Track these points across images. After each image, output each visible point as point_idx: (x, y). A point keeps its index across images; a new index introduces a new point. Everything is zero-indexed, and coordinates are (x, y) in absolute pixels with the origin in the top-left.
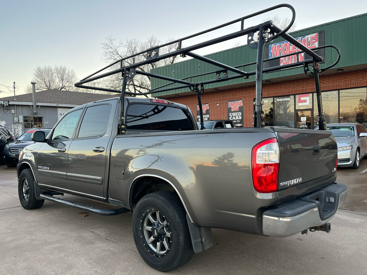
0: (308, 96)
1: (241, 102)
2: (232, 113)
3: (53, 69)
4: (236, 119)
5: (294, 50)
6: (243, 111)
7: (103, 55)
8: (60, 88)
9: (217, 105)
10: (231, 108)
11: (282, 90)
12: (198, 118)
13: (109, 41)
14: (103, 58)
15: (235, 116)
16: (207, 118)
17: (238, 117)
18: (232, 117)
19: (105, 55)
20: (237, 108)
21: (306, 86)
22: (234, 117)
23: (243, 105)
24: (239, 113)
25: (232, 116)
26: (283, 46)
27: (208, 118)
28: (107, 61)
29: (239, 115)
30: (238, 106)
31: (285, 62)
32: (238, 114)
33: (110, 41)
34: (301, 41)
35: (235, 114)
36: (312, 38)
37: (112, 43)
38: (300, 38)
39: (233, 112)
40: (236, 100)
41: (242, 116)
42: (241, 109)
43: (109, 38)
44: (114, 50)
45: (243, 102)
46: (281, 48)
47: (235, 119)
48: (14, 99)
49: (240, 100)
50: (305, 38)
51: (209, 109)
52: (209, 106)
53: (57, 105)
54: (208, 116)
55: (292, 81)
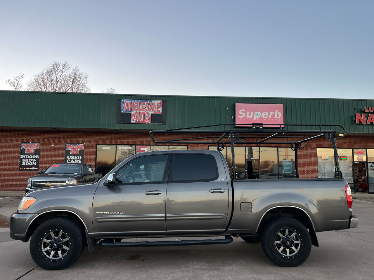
0: (147, 147)
1: (82, 145)
2: (70, 156)
4: (75, 162)
5: (143, 109)
6: (84, 155)
9: (52, 146)
10: (69, 151)
11: (125, 140)
12: (22, 159)
15: (74, 160)
16: (35, 158)
17: (77, 160)
18: (70, 160)
20: (77, 152)
21: (145, 139)
22: (72, 160)
23: (84, 149)
24: (79, 156)
25: (70, 158)
26: (134, 103)
27: (37, 159)
29: (79, 158)
30: (79, 149)
31: (135, 117)
32: (77, 157)
34: (149, 103)
35: (74, 157)
36: (158, 104)
38: (149, 101)
39: (72, 155)
40: (76, 143)
41: (82, 159)
42: (81, 153)
45: (84, 146)
46: (132, 105)
47: (73, 162)
49: (81, 144)
50: (152, 102)
51: (40, 149)
52: (40, 145)
54: (37, 157)
55: (134, 133)
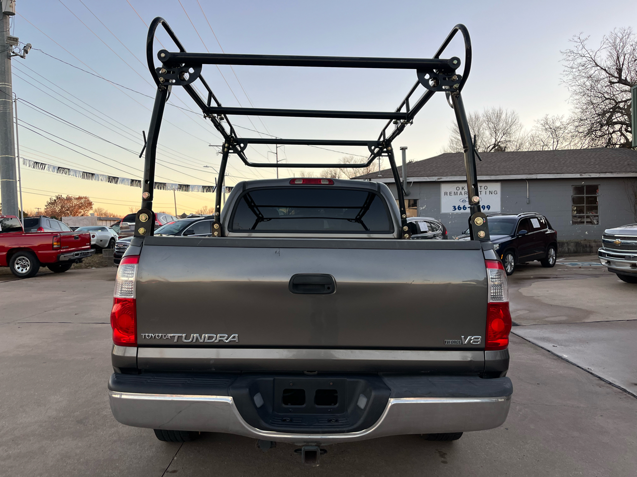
3: (480, 116)
7: (565, 73)
8: (491, 147)
13: (576, 44)
14: (565, 79)
19: (567, 73)
28: (572, 83)
33: (580, 44)
37: (583, 47)
43: (576, 39)
44: (588, 58)
48: (379, 176)
53: (439, 179)
